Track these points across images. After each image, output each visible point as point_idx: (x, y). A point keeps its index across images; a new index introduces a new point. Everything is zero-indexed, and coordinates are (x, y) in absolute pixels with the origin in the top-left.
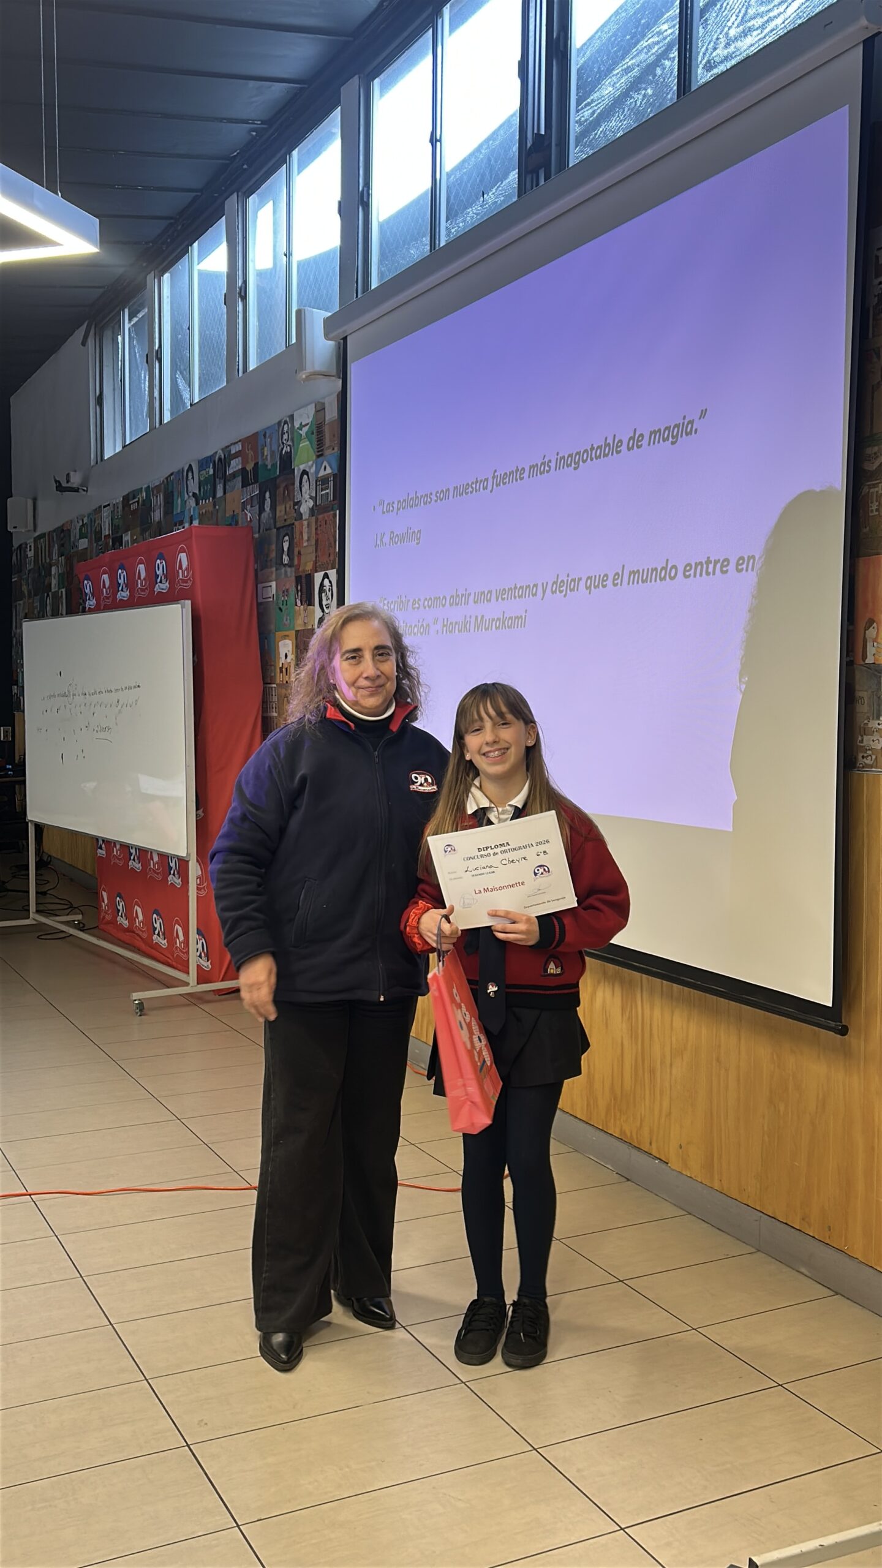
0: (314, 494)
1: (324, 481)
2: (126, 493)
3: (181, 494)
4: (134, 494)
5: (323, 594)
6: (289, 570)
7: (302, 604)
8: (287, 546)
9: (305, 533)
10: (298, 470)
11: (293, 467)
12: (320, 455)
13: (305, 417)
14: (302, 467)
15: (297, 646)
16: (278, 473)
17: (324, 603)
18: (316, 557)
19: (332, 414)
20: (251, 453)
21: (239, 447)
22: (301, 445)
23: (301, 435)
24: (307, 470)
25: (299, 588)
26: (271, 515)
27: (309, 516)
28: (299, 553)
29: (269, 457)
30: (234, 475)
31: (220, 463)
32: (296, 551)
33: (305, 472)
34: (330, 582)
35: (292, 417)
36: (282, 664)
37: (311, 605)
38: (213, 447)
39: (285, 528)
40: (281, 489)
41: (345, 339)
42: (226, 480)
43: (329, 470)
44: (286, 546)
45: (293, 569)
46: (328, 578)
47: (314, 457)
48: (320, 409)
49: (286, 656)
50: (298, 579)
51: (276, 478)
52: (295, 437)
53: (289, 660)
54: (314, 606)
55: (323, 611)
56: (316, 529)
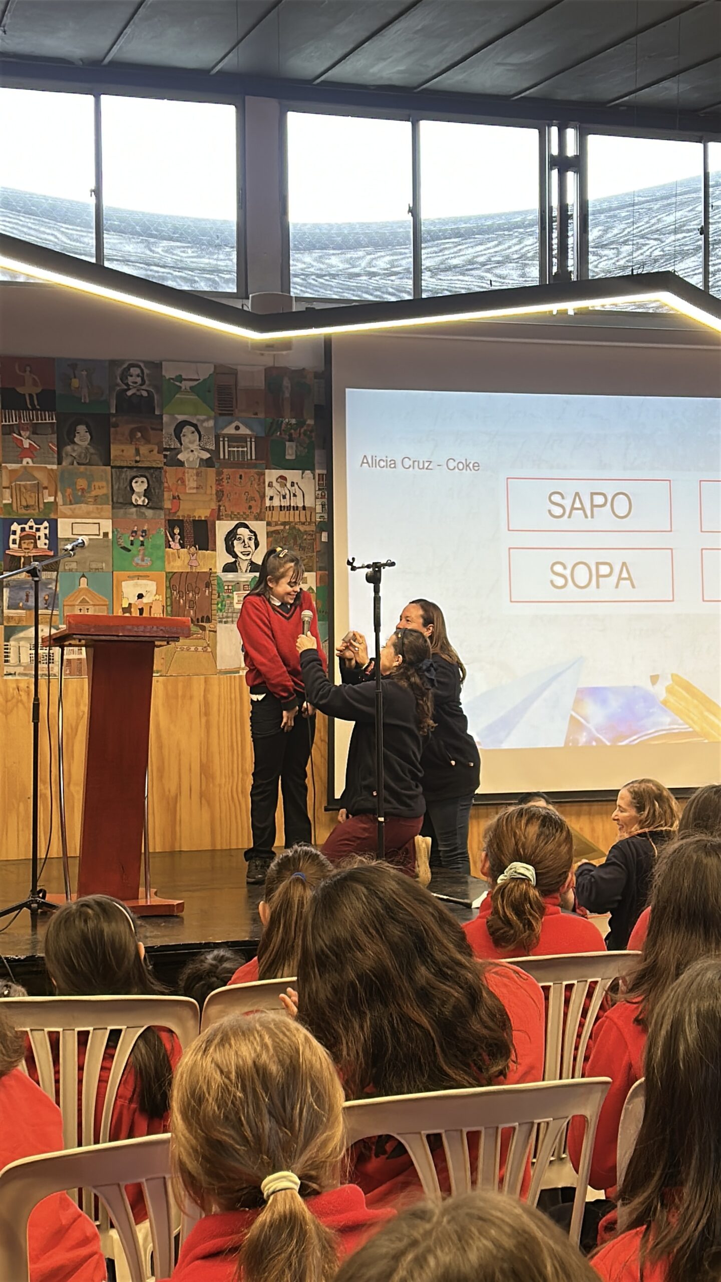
0: (213, 447)
1: (235, 439)
5: (235, 542)
6: (149, 513)
7: (183, 546)
8: (145, 486)
9: (192, 481)
10: (170, 418)
11: (157, 413)
12: (224, 413)
13: (189, 372)
14: (181, 418)
15: (170, 587)
16: (113, 411)
17: (238, 548)
18: (220, 506)
19: (251, 382)
22: (178, 396)
23: (180, 387)
24: (195, 422)
25: (177, 531)
26: (92, 450)
27: (200, 466)
28: (176, 498)
29: (84, 390)
32: (168, 496)
33: (185, 423)
34: (251, 531)
35: (153, 365)
36: (130, 604)
37: (207, 550)
39: (135, 470)
40: (126, 429)
43: (244, 431)
44: (140, 486)
45: (162, 513)
46: (247, 527)
47: (213, 414)
48: (226, 373)
49: (140, 596)
50: (172, 524)
51: (110, 415)
52: (163, 386)
53: (145, 600)
54: (214, 550)
55: (235, 556)
56: (219, 482)
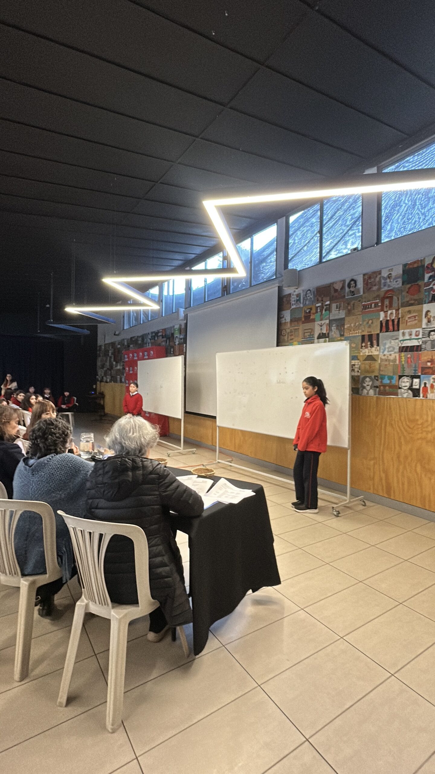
0: (179, 341)
1: (181, 339)
2: (132, 336)
3: (146, 338)
4: (134, 337)
9: (177, 348)
10: (175, 336)
12: (180, 334)
13: (177, 327)
16: (170, 336)
19: (183, 327)
20: (164, 332)
21: (161, 331)
22: (176, 332)
23: (176, 330)
26: (169, 344)
27: (178, 345)
29: (168, 333)
30: (160, 336)
31: (156, 333)
33: (177, 337)
35: (174, 326)
38: (155, 330)
39: (172, 347)
40: (171, 339)
41: (187, 315)
42: (158, 336)
43: (183, 337)
44: (172, 350)
48: (180, 325)
52: (174, 330)
